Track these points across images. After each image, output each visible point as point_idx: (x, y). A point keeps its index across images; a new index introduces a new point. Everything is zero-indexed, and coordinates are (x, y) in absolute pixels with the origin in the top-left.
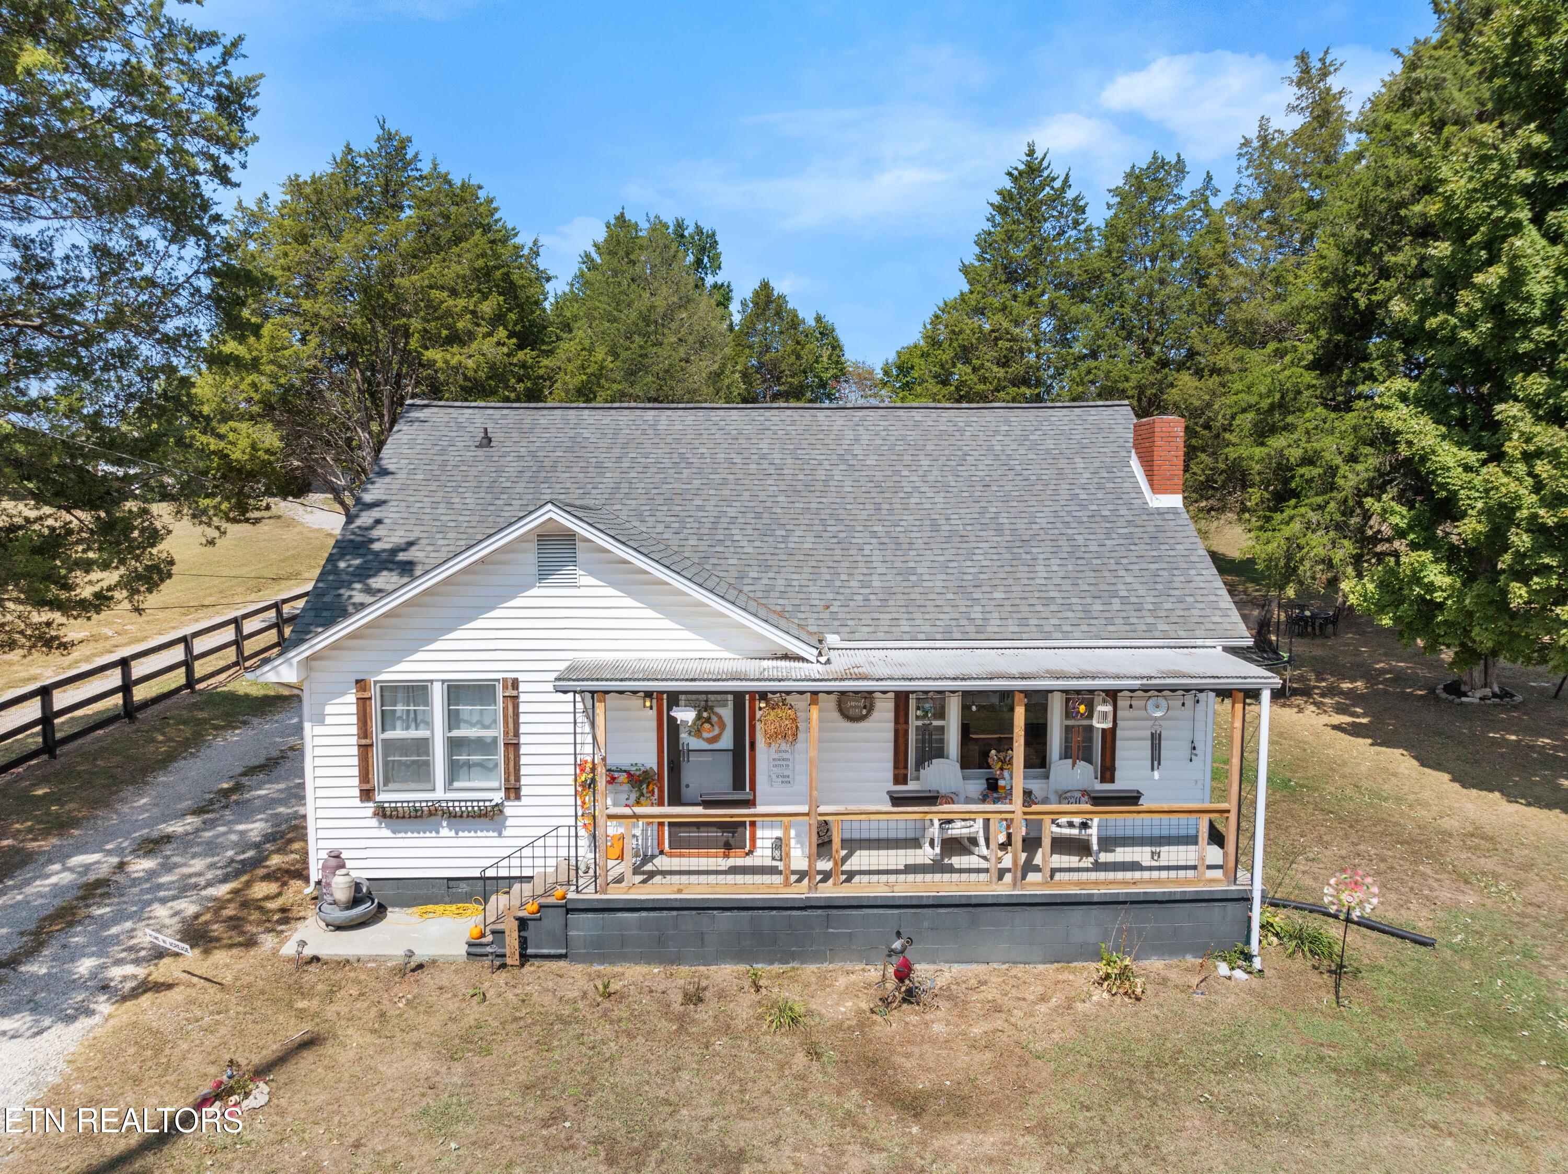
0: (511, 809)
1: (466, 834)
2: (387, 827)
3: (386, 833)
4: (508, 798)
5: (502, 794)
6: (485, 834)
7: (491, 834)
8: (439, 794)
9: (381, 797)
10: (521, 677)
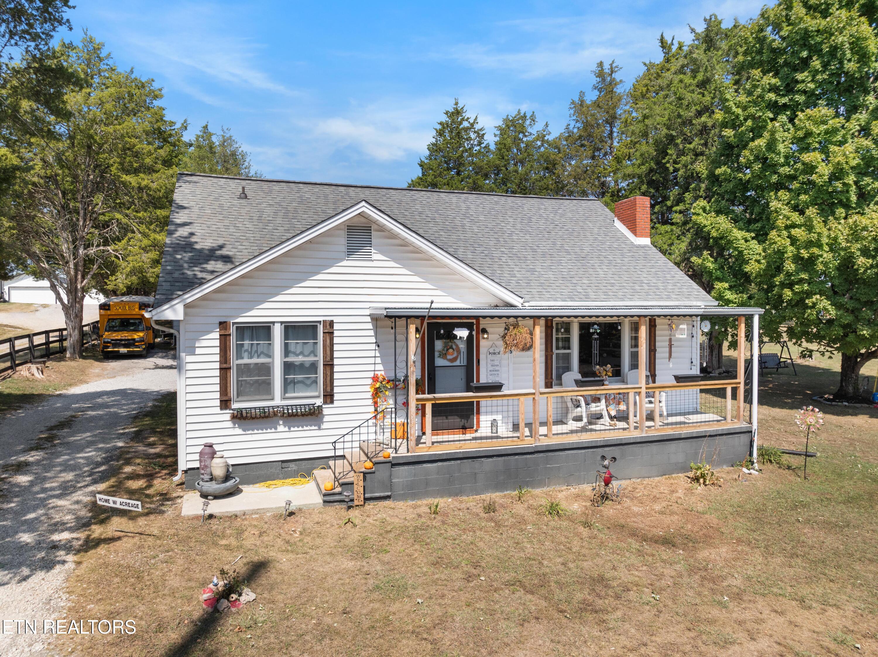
0: (327, 410)
1: (296, 429)
2: (239, 427)
3: (239, 431)
4: (325, 402)
5: (321, 400)
6: (309, 428)
7: (313, 428)
8: (278, 401)
9: (236, 406)
10: (335, 319)
